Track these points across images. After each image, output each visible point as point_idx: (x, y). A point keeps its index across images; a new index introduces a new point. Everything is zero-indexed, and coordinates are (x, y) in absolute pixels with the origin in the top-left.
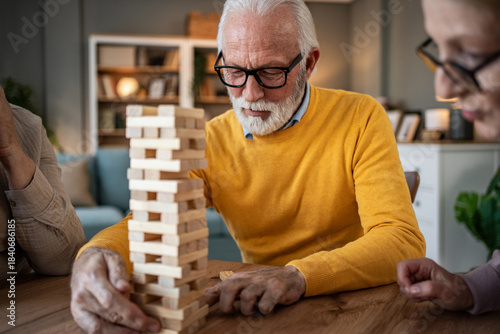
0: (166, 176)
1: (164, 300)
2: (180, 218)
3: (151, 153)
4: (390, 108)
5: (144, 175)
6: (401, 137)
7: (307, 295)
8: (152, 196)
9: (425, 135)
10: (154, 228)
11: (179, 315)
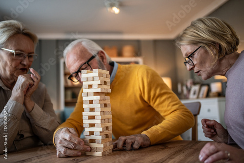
0: (96, 94)
1: (96, 141)
2: (101, 109)
3: (90, 86)
4: (194, 83)
5: (88, 94)
6: (201, 95)
7: (151, 144)
8: (91, 102)
9: (211, 94)
10: (92, 114)
11: (102, 146)
